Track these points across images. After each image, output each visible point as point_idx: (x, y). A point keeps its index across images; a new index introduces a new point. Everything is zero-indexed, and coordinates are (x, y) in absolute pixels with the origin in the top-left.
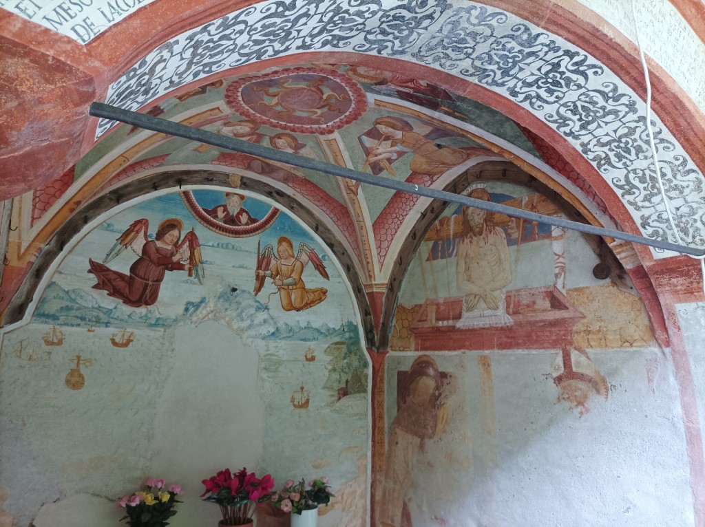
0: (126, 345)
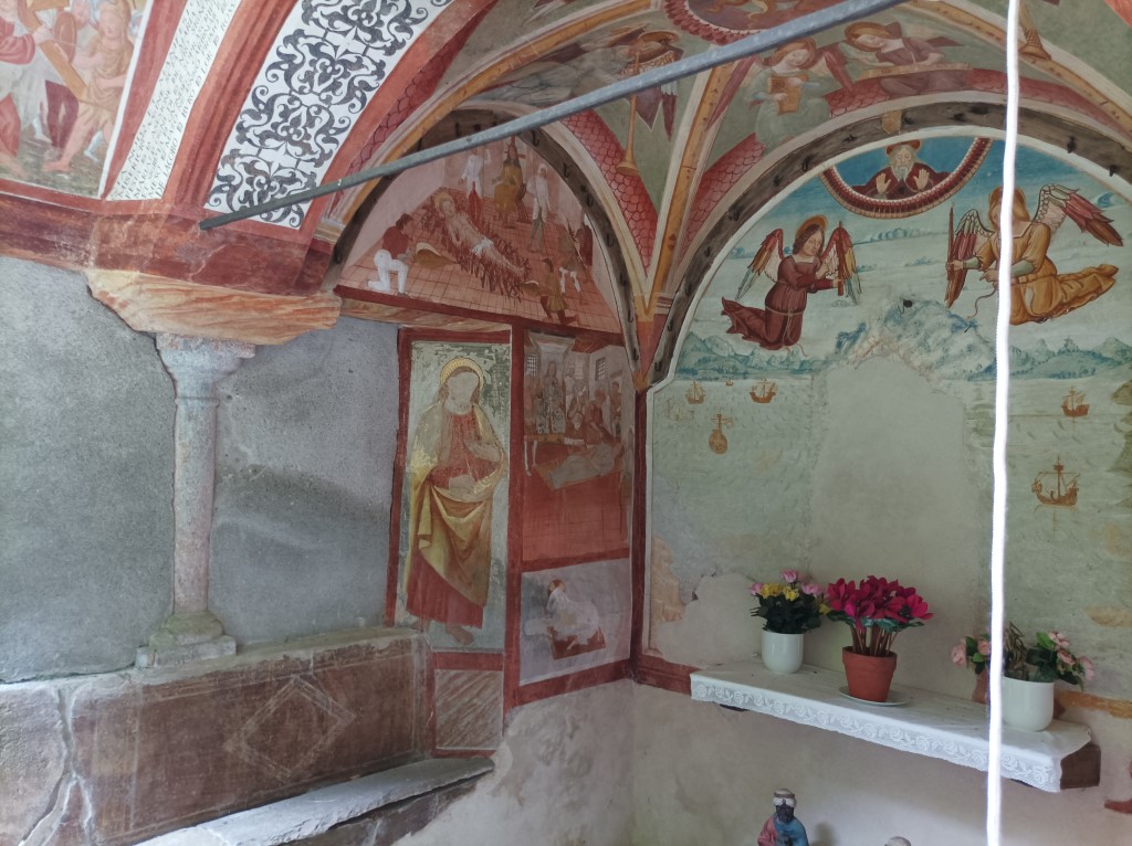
0: (767, 399)
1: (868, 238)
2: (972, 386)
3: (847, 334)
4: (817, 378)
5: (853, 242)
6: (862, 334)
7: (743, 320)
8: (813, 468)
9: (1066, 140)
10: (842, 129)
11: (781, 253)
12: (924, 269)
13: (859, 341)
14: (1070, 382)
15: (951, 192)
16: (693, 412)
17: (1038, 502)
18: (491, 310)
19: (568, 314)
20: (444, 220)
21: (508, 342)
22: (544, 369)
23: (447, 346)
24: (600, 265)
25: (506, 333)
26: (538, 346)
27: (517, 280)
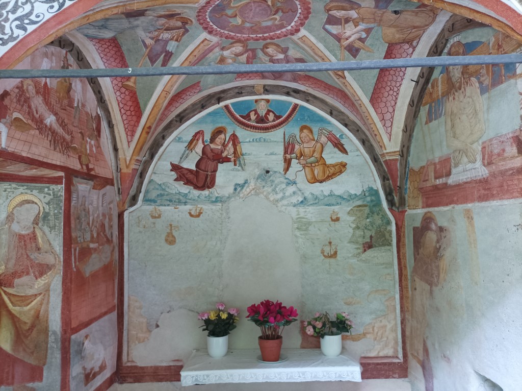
0: (198, 216)
1: (248, 140)
2: (295, 209)
3: (239, 184)
4: (224, 205)
5: (240, 140)
6: (246, 185)
7: (183, 175)
8: (224, 250)
9: (329, 111)
10: (236, 88)
11: (203, 142)
12: (274, 157)
13: (245, 188)
14: (333, 207)
15: (284, 124)
16: (154, 223)
17: (323, 258)
18: (54, 162)
19: (91, 166)
20: (29, 98)
21: (61, 183)
22: (80, 200)
23: (14, 185)
24: (104, 139)
25: (61, 178)
26: (77, 187)
27: (67, 143)
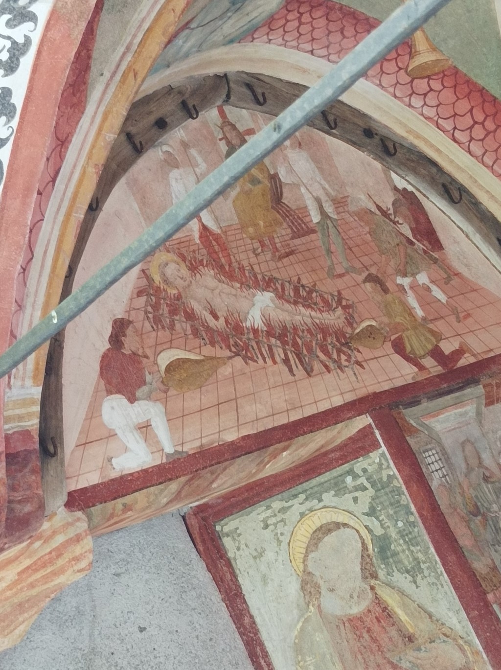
18: (324, 406)
19: (448, 348)
20: (179, 297)
21: (375, 446)
23: (277, 504)
25: (365, 432)
26: (428, 428)
27: (339, 334)
